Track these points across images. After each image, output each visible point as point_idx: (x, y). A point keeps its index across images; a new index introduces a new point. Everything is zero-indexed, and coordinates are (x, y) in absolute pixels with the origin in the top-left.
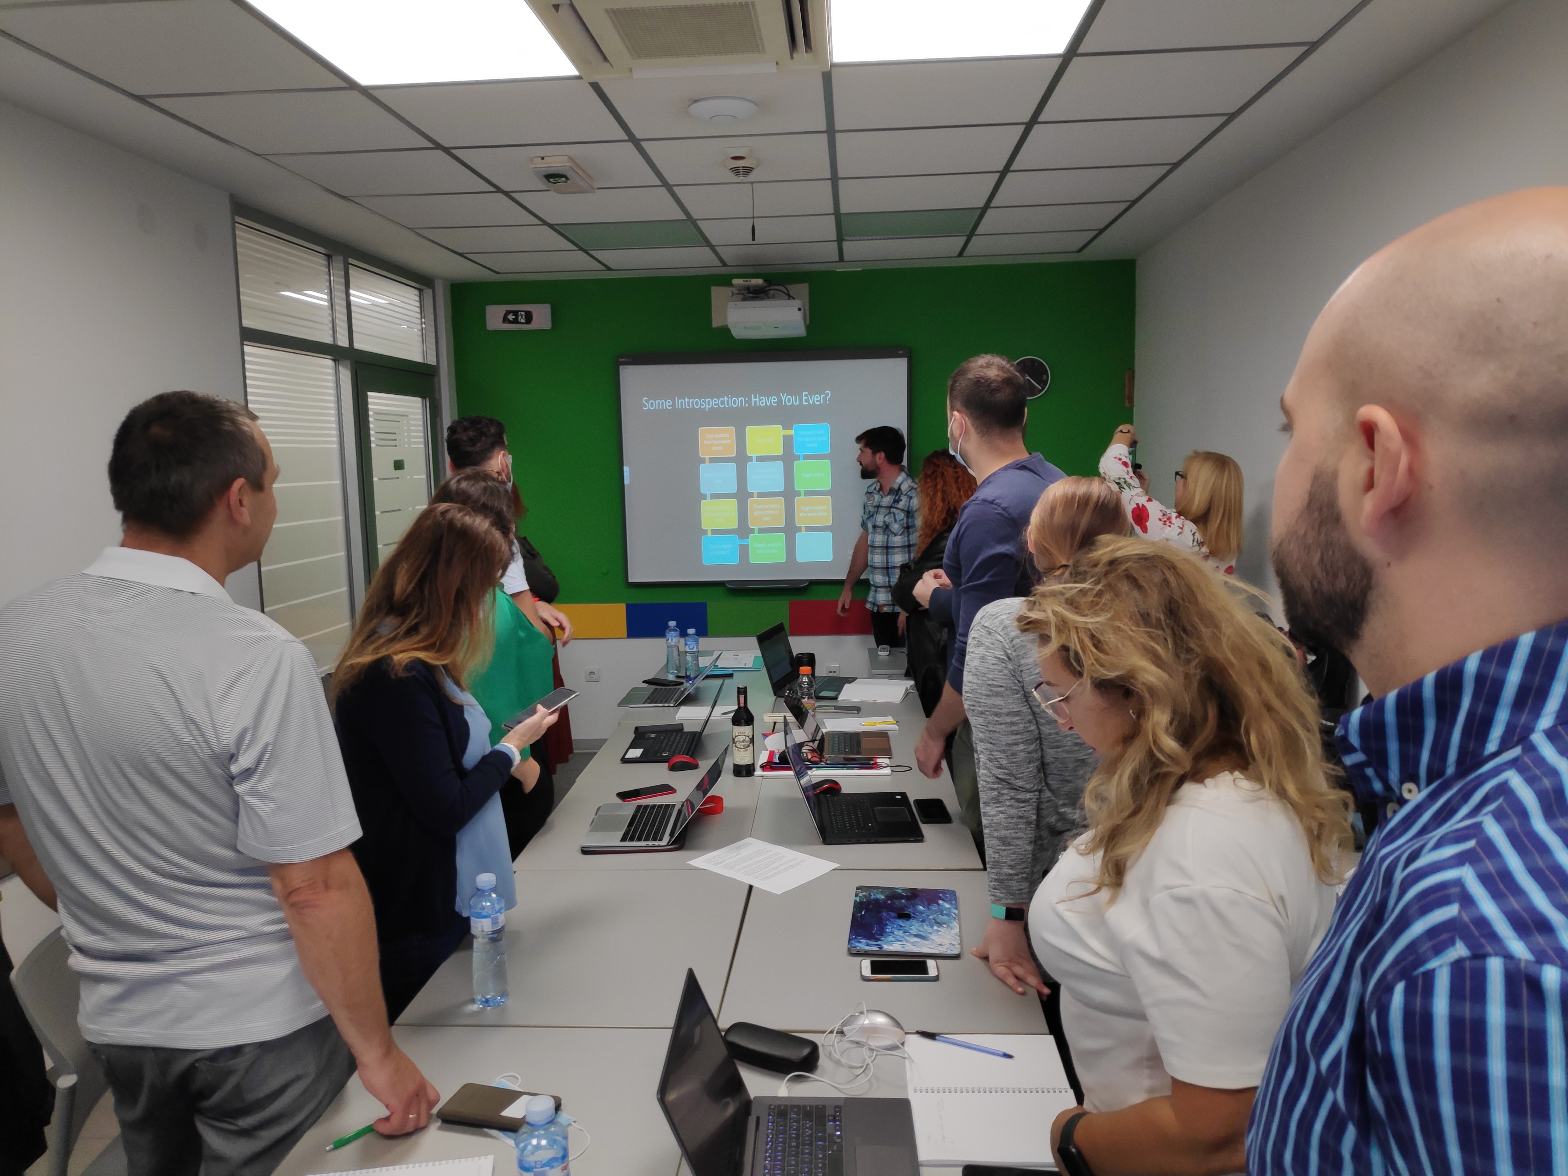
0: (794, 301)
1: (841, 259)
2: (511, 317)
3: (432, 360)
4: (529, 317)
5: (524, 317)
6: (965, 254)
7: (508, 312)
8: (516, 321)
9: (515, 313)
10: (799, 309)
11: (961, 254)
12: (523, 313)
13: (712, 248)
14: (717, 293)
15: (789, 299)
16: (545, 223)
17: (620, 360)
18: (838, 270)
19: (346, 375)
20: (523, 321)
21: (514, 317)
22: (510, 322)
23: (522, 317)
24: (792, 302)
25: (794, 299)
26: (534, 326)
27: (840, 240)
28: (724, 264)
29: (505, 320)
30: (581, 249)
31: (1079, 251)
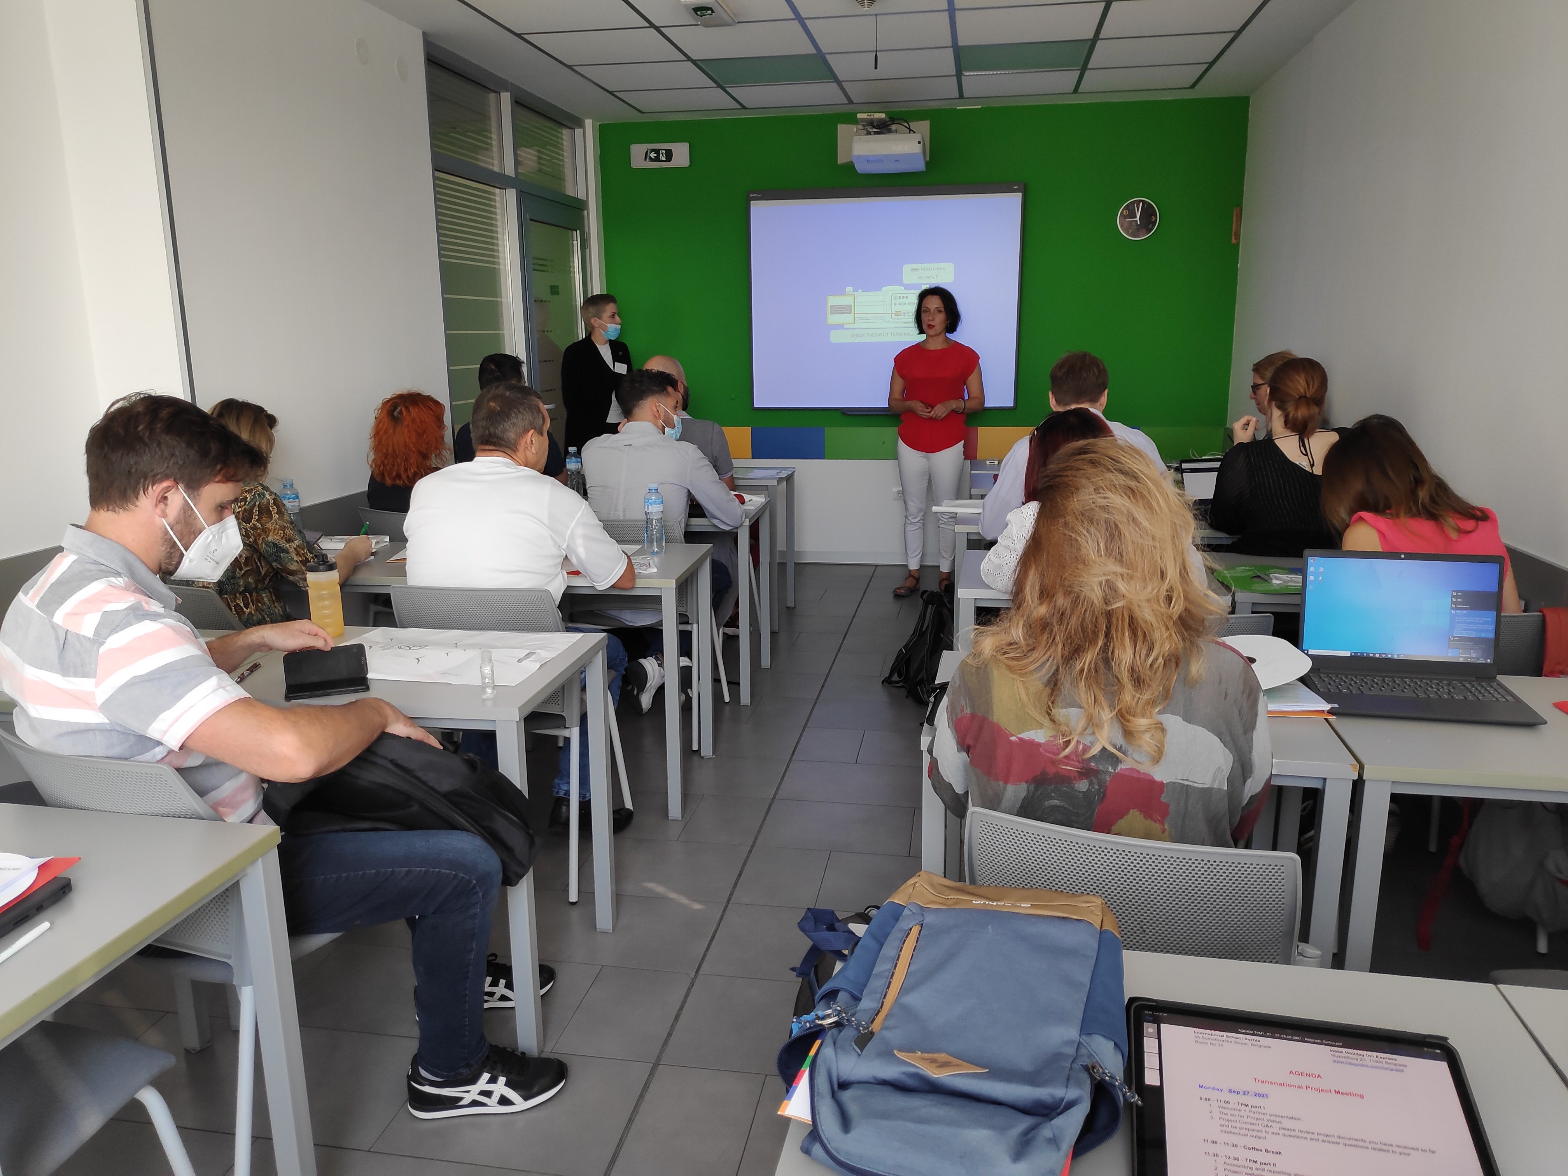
0: (914, 134)
1: (961, 96)
3: (582, 195)
4: (669, 155)
6: (1079, 91)
7: (650, 151)
8: (657, 159)
9: (657, 151)
10: (919, 143)
11: (1076, 90)
12: (664, 151)
13: (839, 83)
14: (841, 129)
15: (910, 133)
16: (689, 59)
17: (751, 195)
18: (958, 108)
19: (512, 203)
20: (664, 159)
21: (655, 155)
22: (651, 160)
23: (663, 155)
24: (912, 135)
25: (914, 132)
26: (674, 163)
27: (959, 75)
28: (851, 102)
29: (648, 158)
30: (719, 86)
31: (1193, 86)
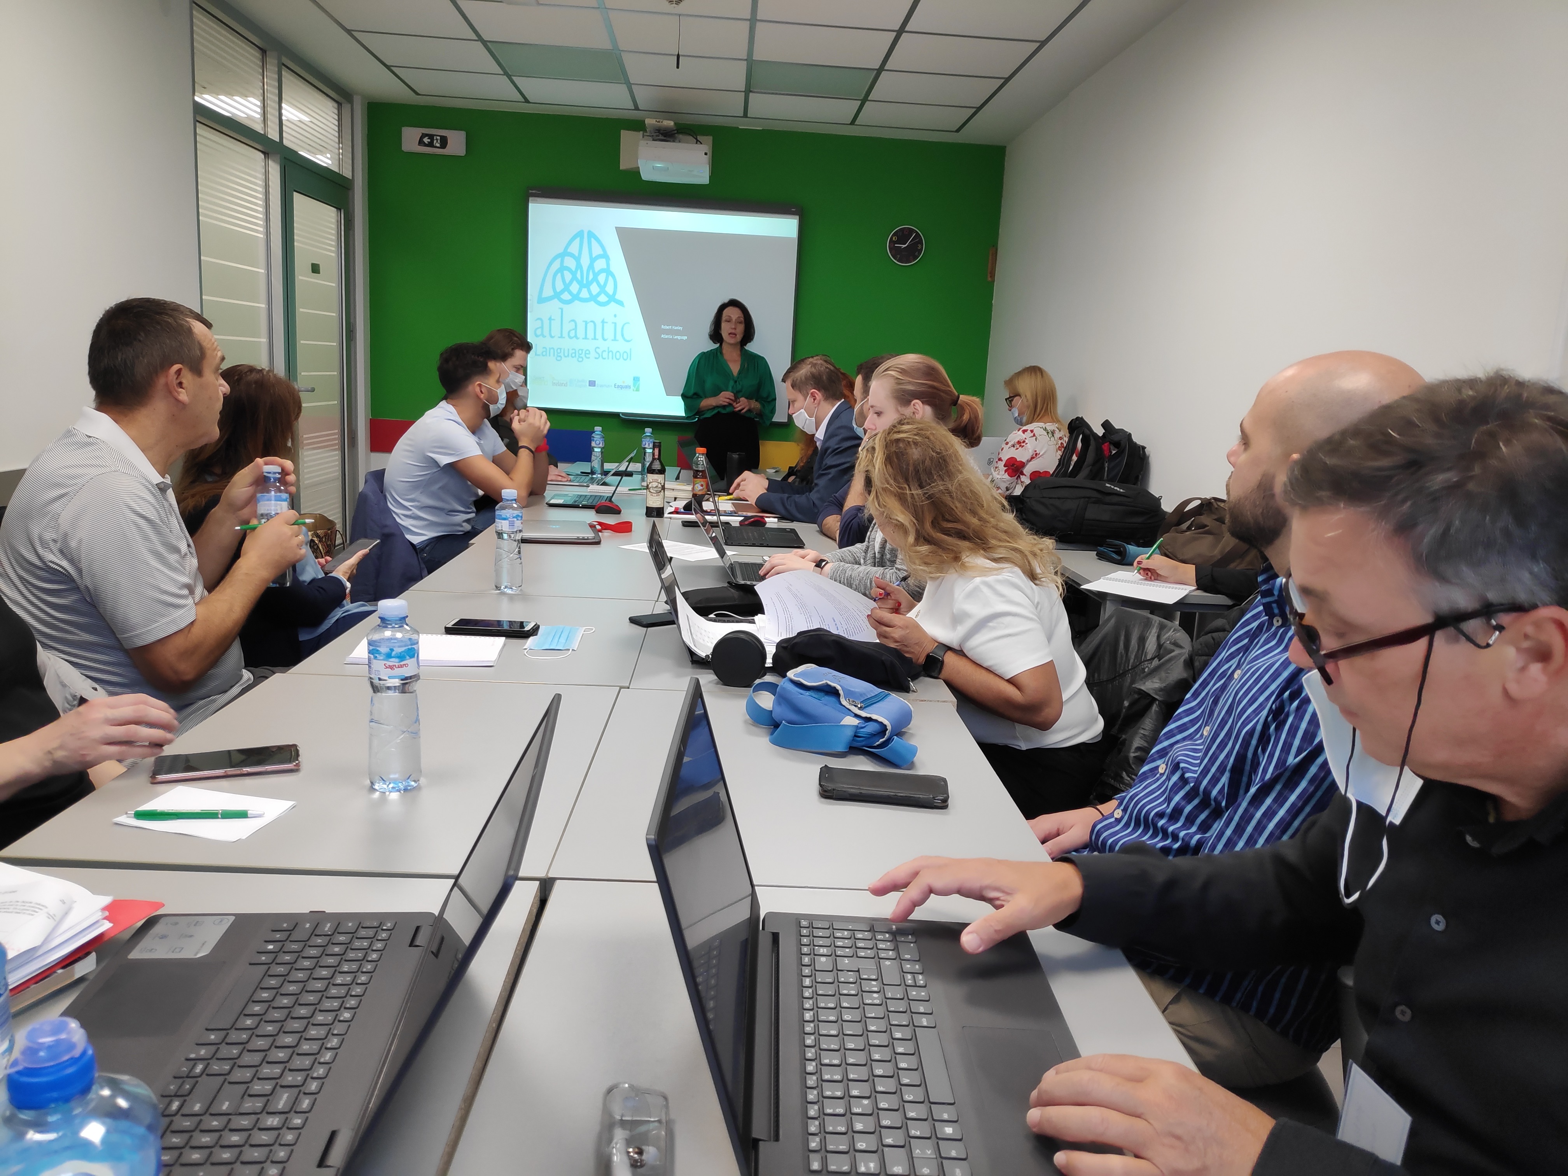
0: (701, 147)
1: (745, 115)
2: (426, 140)
3: (348, 174)
4: (444, 142)
5: (439, 141)
6: (856, 123)
7: (424, 135)
8: (431, 145)
9: (431, 137)
10: (705, 154)
11: (853, 123)
12: (439, 138)
13: (629, 86)
14: (626, 136)
15: (697, 143)
16: (480, 38)
17: (530, 191)
18: (740, 127)
19: (275, 170)
20: (438, 145)
21: (429, 140)
22: (426, 145)
23: (437, 141)
24: (699, 145)
25: (701, 143)
26: (449, 151)
27: (748, 91)
28: (637, 108)
29: (421, 142)
30: (506, 73)
31: (958, 131)
